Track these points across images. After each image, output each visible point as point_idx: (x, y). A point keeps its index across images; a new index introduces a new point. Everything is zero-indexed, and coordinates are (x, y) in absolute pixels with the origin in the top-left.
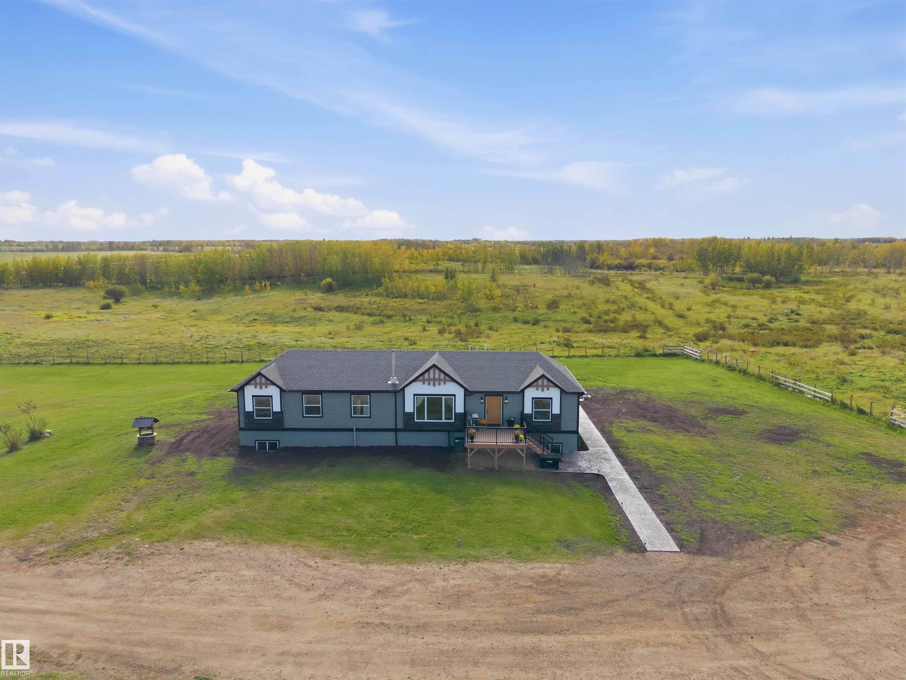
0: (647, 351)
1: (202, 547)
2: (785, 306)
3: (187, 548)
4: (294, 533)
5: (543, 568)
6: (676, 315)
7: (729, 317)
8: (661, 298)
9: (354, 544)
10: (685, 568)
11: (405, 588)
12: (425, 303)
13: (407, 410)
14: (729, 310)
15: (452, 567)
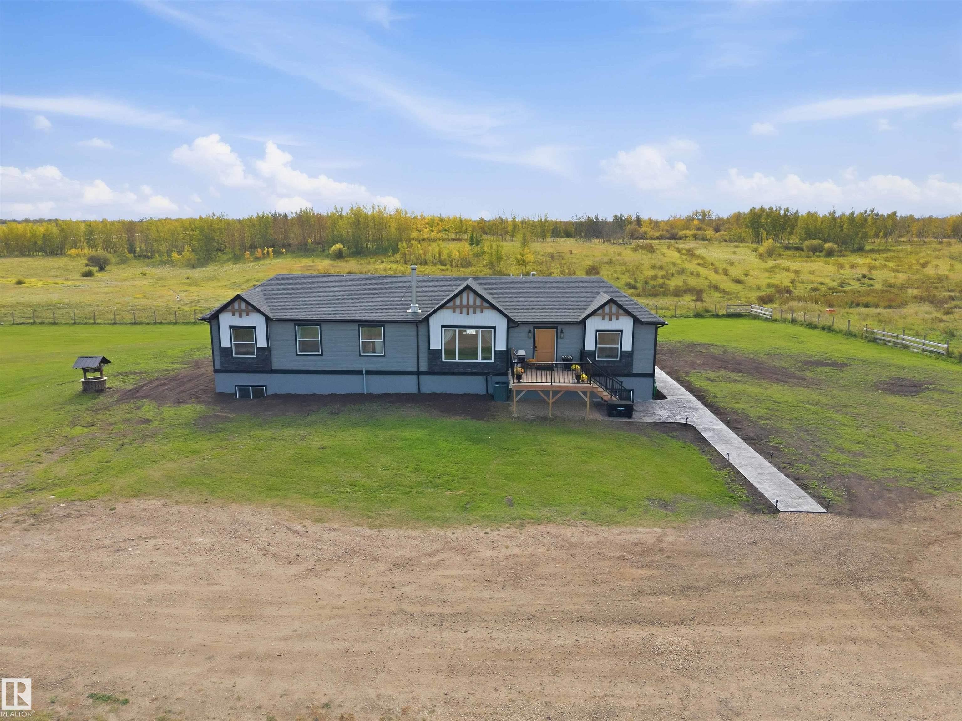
0: (707, 311)
1: (142, 506)
2: (854, 271)
3: (120, 507)
4: (276, 490)
5: (637, 532)
6: (733, 280)
7: (793, 281)
8: (713, 264)
9: (360, 502)
10: (841, 533)
11: (435, 559)
12: (447, 269)
13: (432, 347)
14: (792, 276)
15: (503, 532)
